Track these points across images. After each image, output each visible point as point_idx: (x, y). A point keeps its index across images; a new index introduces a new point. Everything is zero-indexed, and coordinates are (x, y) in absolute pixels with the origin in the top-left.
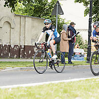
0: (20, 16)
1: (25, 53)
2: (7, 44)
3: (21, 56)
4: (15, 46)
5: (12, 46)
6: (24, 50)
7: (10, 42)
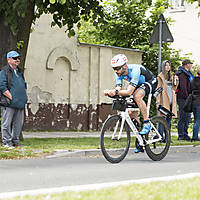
0: (90, 46)
1: (100, 121)
2: (64, 103)
3: (91, 126)
4: (79, 106)
5: (72, 106)
6: (98, 114)
7: (69, 99)
